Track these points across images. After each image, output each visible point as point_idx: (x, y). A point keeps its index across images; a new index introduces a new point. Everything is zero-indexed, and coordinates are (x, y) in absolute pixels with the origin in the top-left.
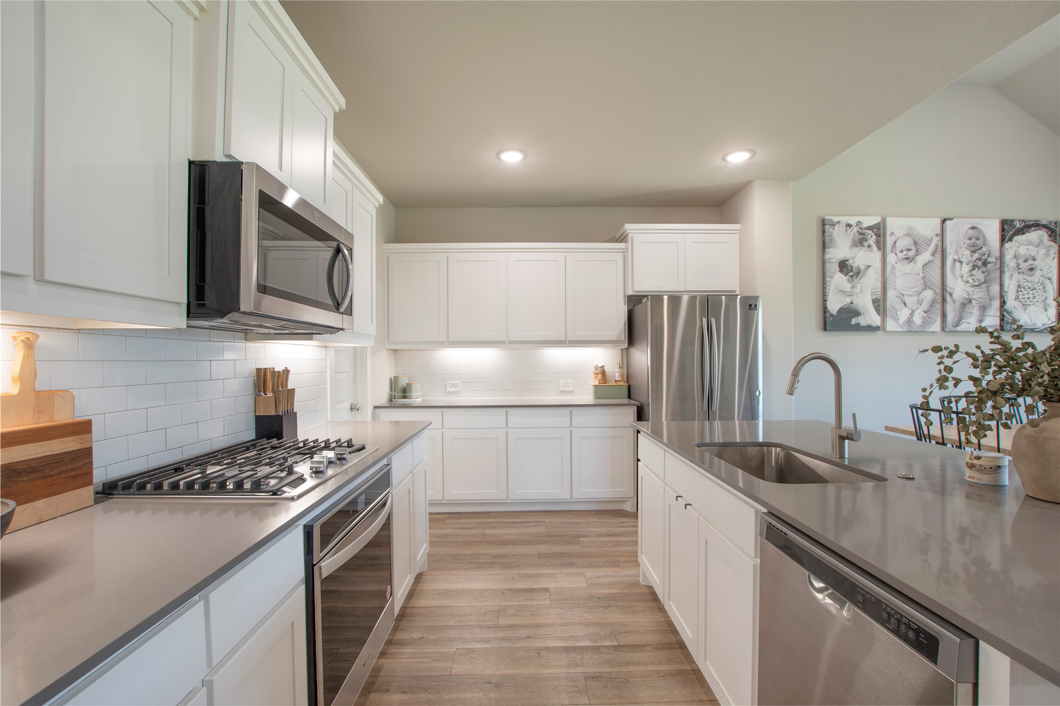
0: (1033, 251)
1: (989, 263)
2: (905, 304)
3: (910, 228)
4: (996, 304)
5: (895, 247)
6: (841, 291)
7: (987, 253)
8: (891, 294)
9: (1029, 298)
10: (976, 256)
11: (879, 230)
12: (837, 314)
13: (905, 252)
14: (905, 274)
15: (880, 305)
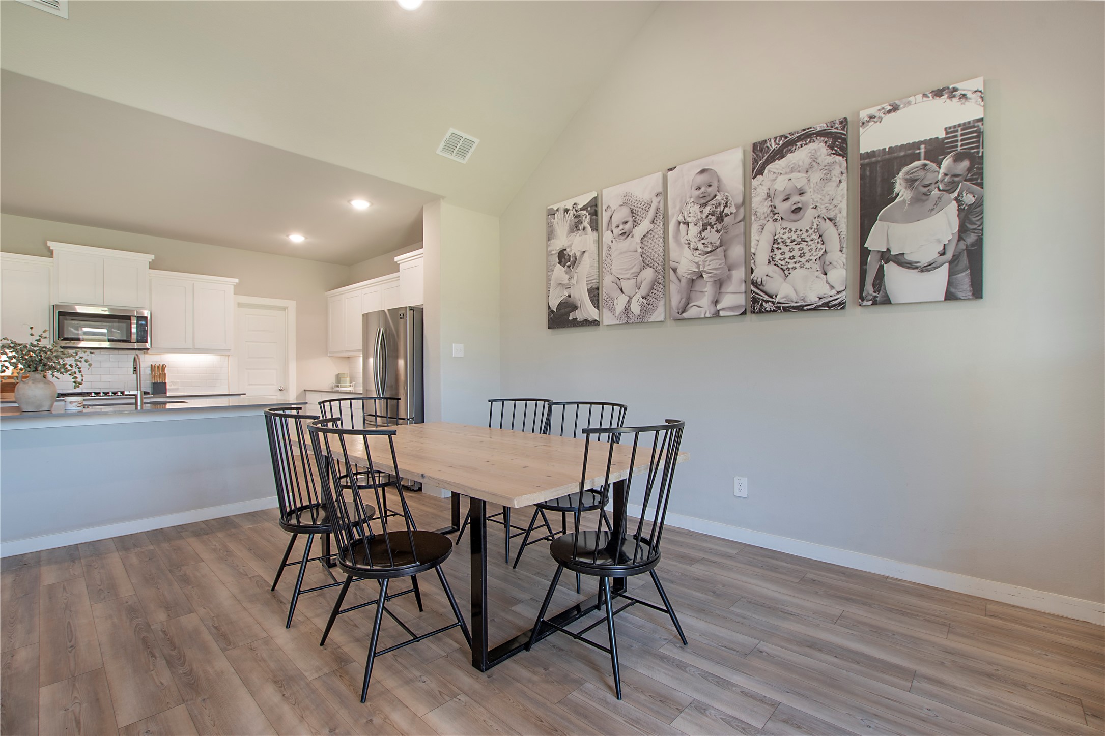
0: (799, 180)
1: (727, 215)
2: (622, 290)
3: (627, 195)
4: (739, 274)
5: (611, 223)
6: (560, 284)
7: (723, 202)
8: (607, 281)
9: (793, 258)
10: (707, 210)
11: (593, 208)
12: (556, 309)
13: (621, 227)
14: (621, 253)
15: (595, 295)
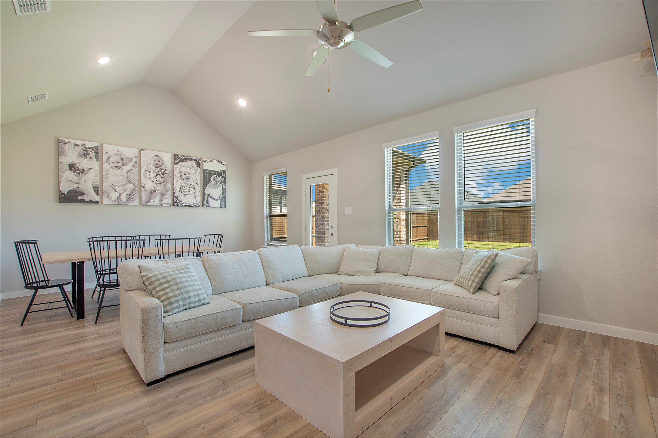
1: (166, 173)
3: (118, 151)
6: (71, 180)
7: (164, 169)
11: (98, 150)
13: (115, 164)
15: (98, 190)
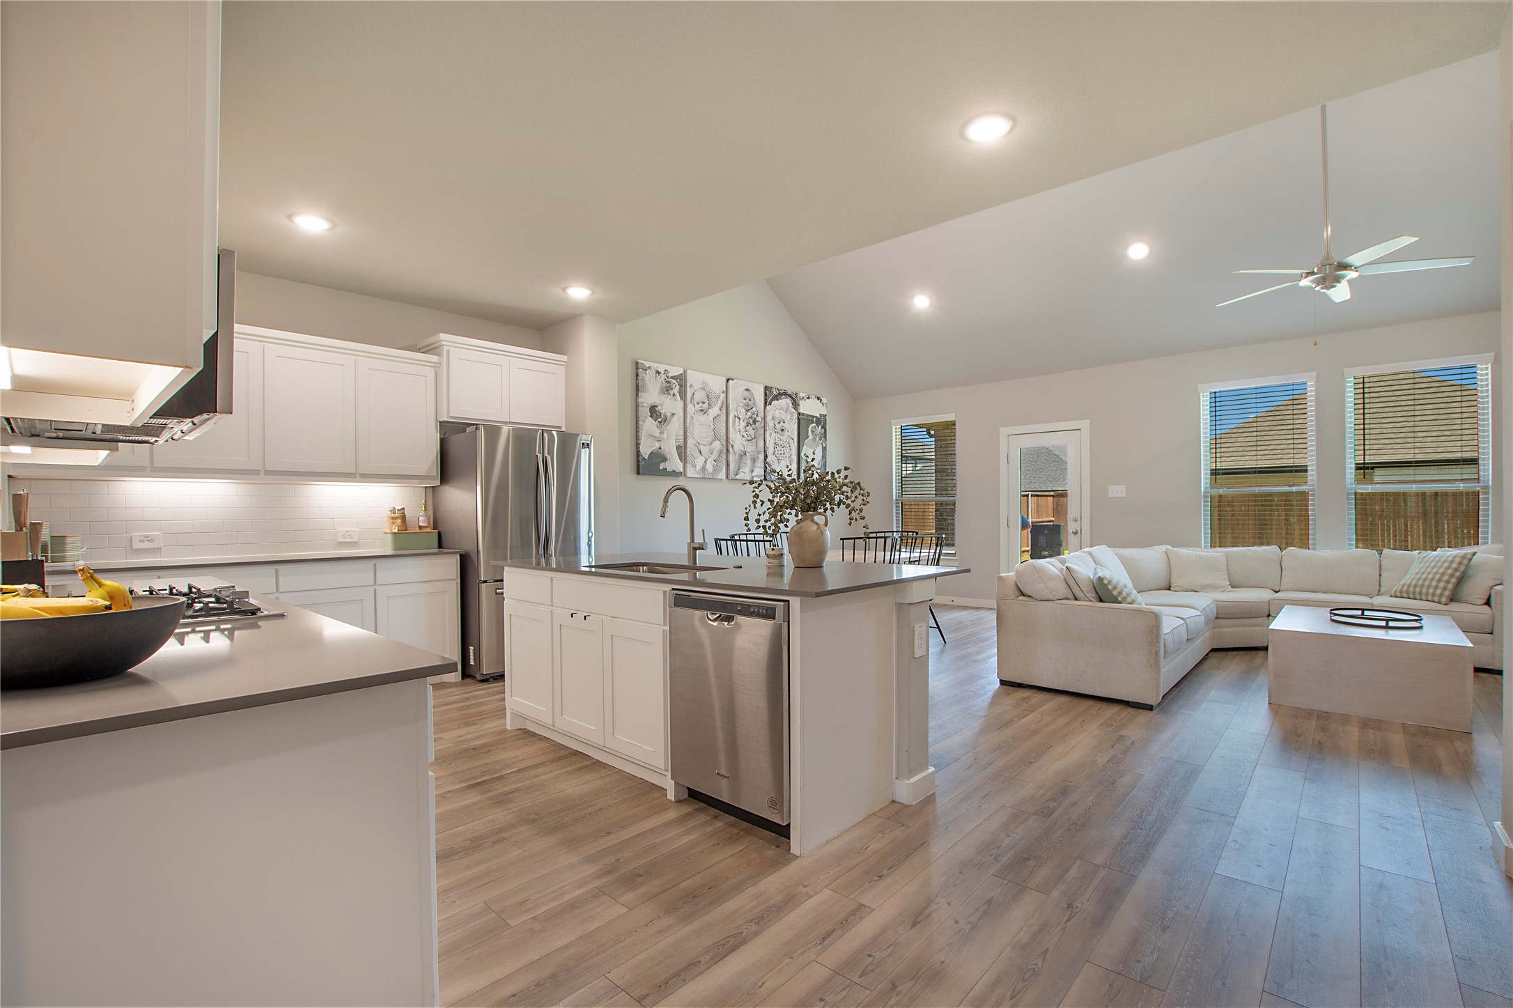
0: (783, 415)
1: (757, 421)
2: (700, 452)
3: (704, 382)
4: (762, 457)
5: (693, 399)
6: (652, 435)
7: (756, 413)
8: (690, 442)
9: (781, 454)
10: (749, 414)
11: (682, 379)
12: (648, 458)
13: (701, 405)
14: (700, 425)
15: (682, 451)
